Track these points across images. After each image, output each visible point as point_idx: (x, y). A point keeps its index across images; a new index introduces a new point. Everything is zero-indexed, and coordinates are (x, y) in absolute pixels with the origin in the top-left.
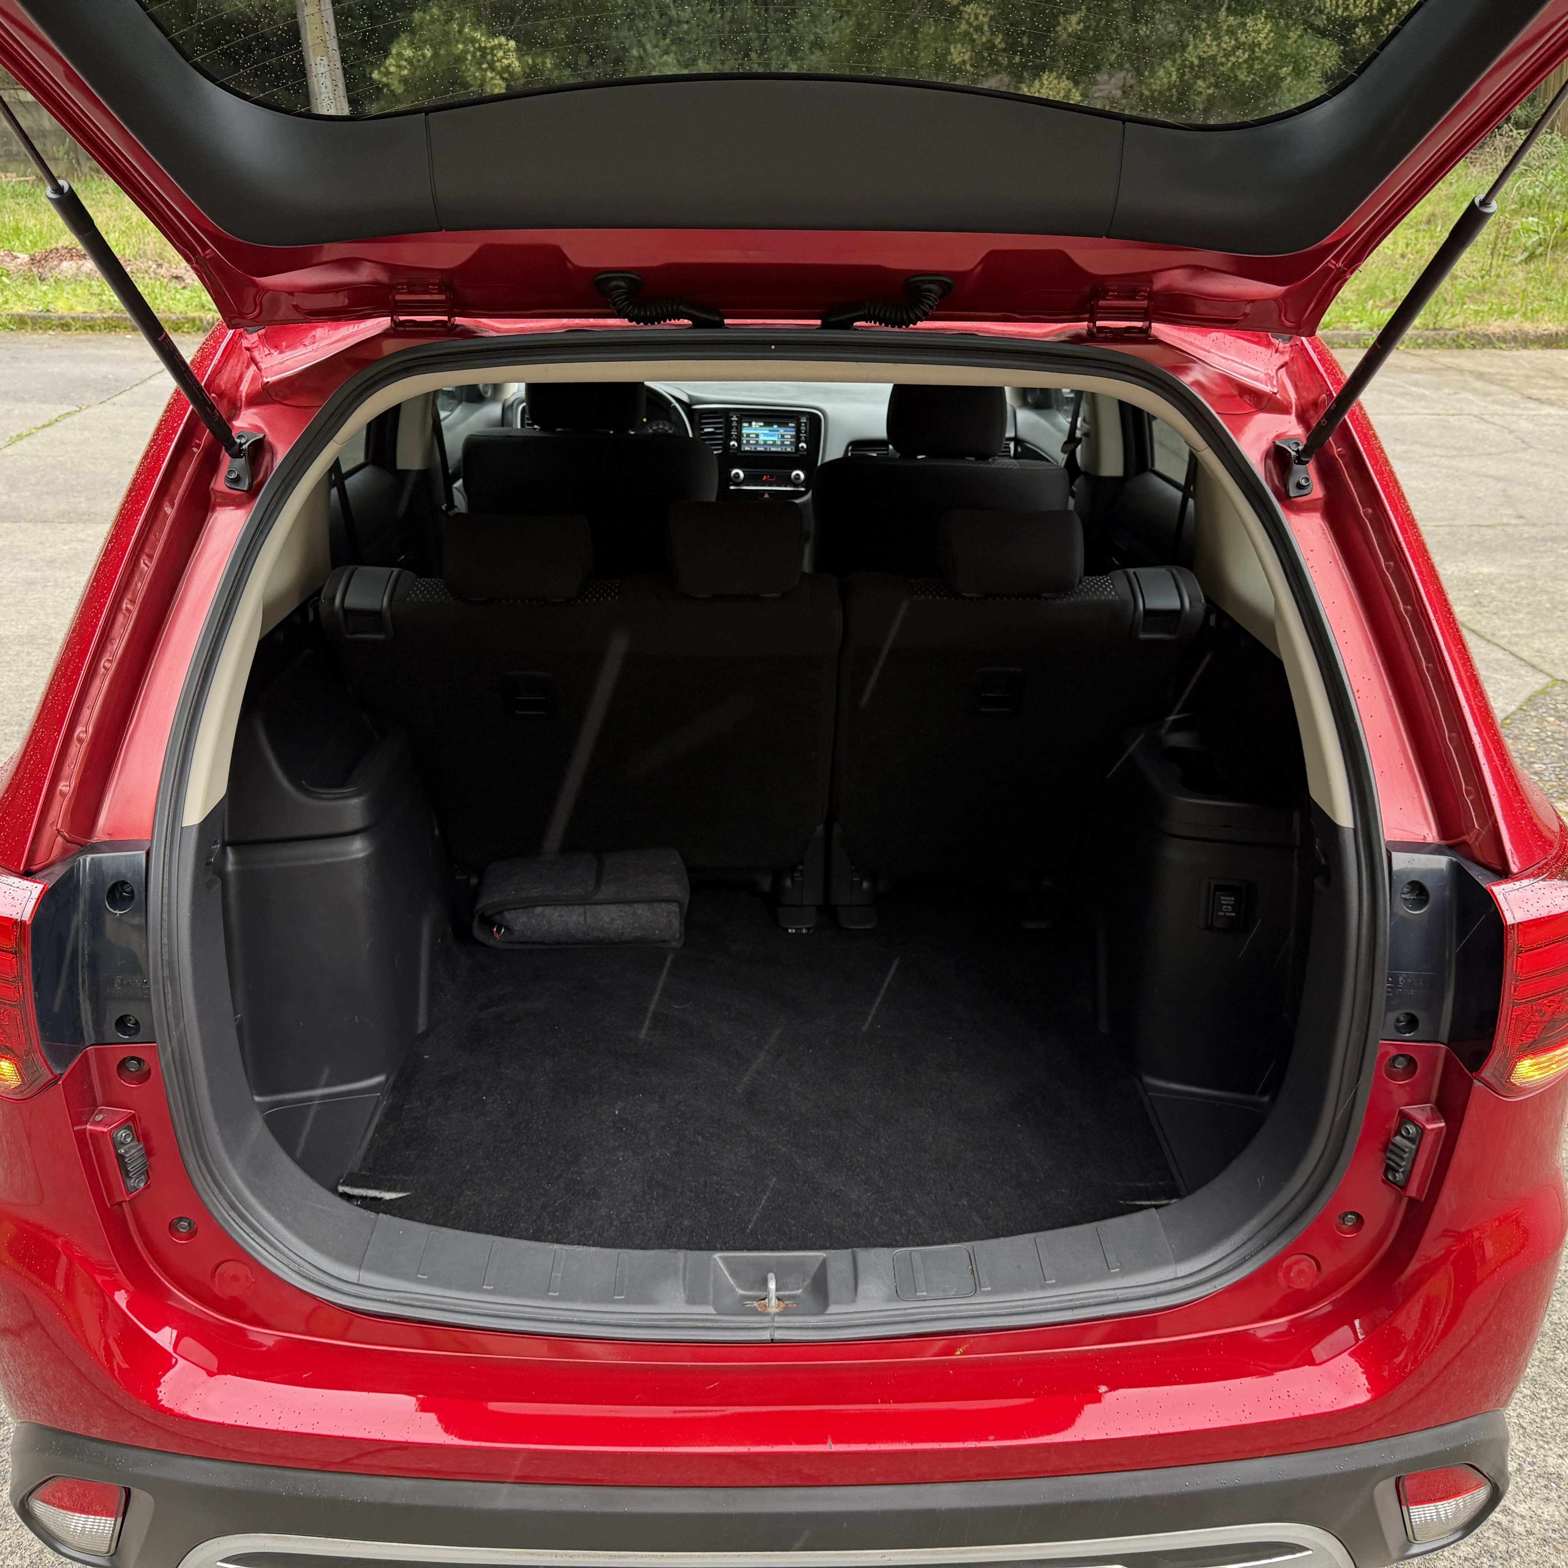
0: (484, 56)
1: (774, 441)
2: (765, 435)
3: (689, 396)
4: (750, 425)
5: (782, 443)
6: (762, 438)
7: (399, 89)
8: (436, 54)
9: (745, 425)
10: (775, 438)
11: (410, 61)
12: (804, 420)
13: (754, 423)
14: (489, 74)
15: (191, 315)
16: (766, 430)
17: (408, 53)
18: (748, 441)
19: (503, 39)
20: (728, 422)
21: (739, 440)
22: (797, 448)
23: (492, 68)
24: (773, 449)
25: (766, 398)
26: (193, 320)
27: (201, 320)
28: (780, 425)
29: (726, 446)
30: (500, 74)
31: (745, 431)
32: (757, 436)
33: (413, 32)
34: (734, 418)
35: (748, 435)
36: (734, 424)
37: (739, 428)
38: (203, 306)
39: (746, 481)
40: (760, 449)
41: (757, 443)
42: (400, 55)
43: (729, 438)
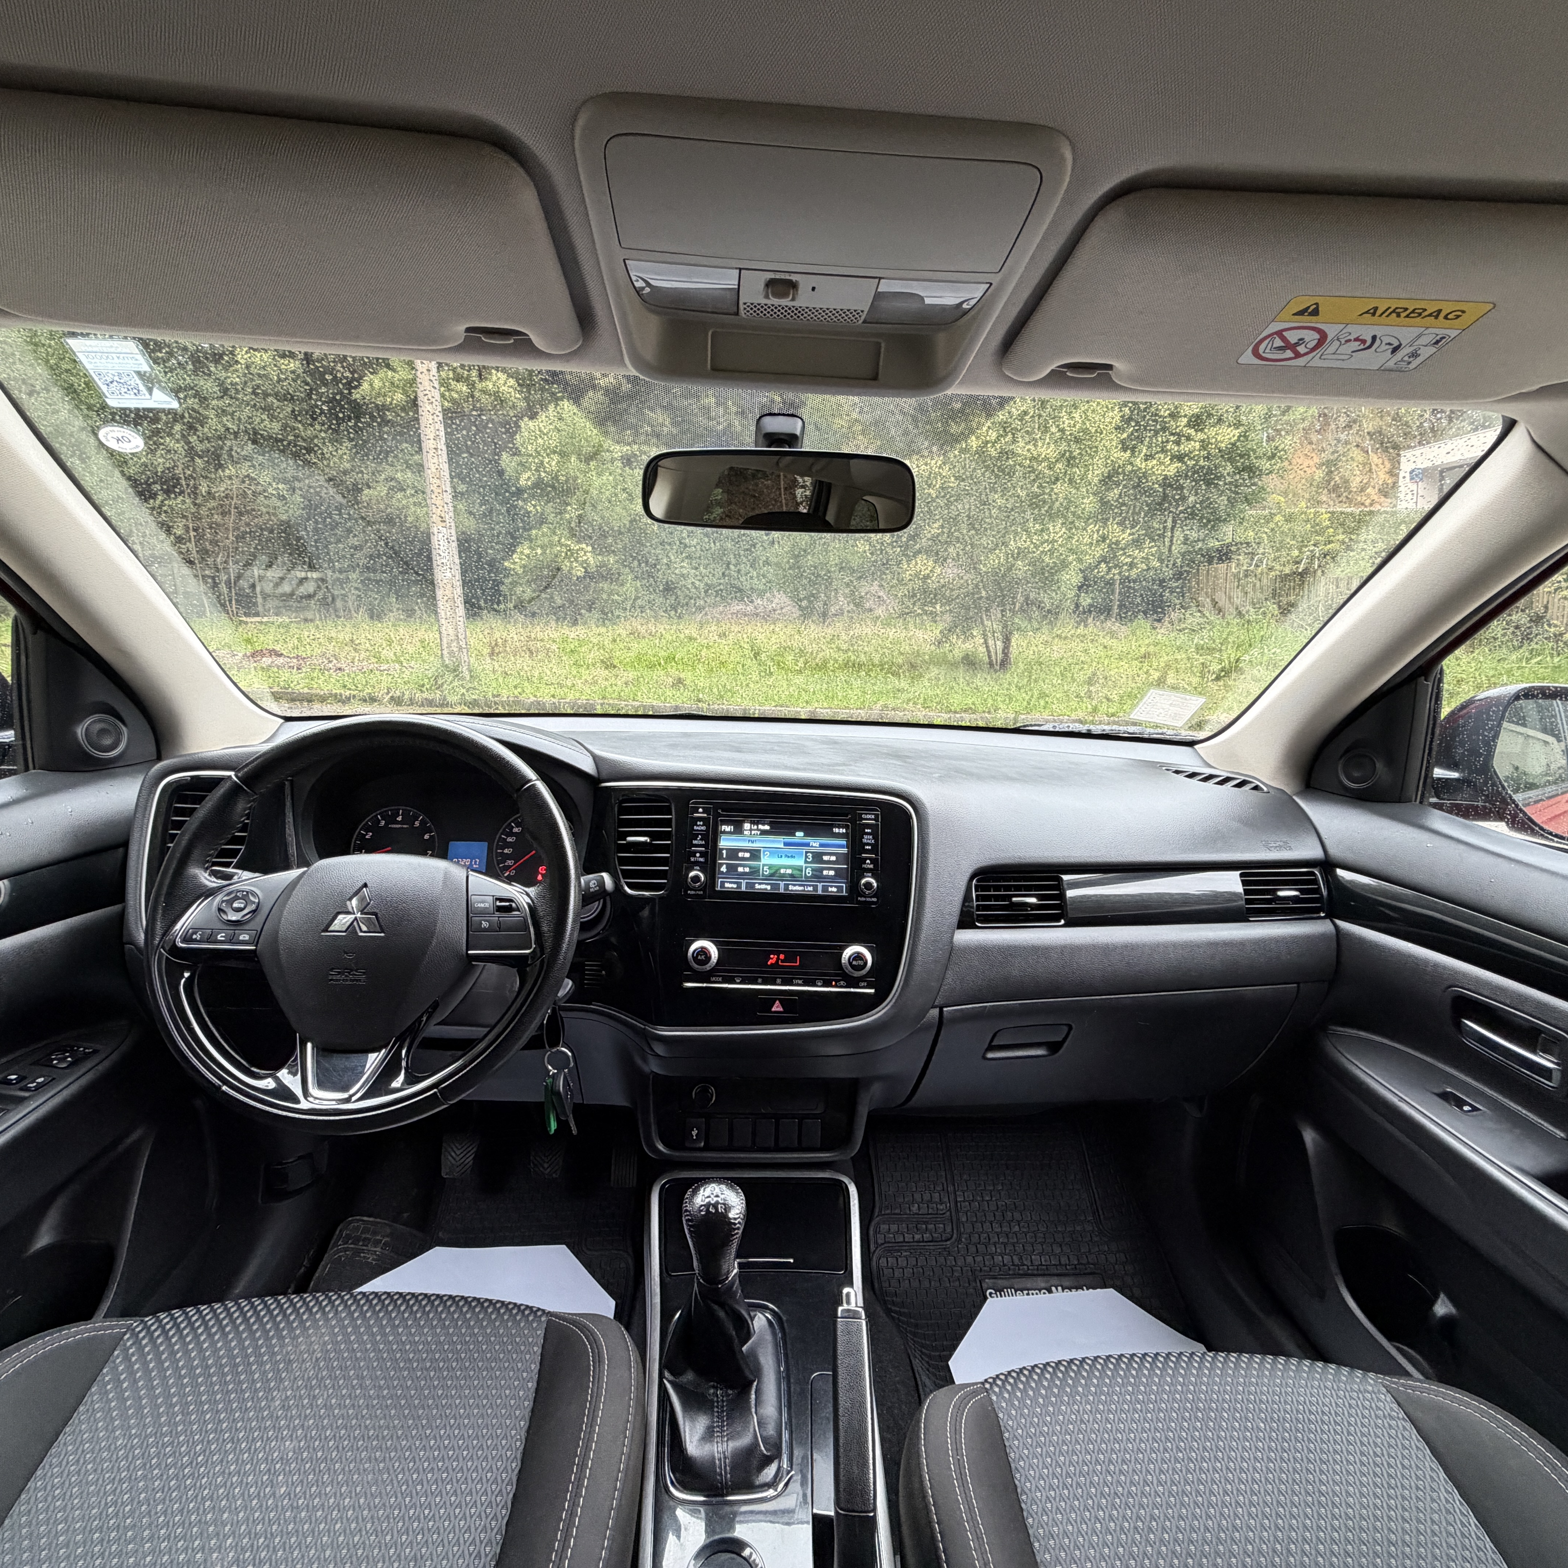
0: (572, 554)
1: (800, 869)
2: (774, 852)
3: (596, 759)
4: (739, 830)
5: (818, 876)
6: (767, 861)
7: (520, 571)
8: (544, 553)
9: (727, 828)
10: (800, 862)
11: (528, 556)
12: (869, 818)
13: (747, 826)
14: (575, 564)
15: (334, 691)
16: (778, 842)
17: (527, 551)
18: (732, 869)
19: (584, 546)
20: (686, 821)
21: (710, 866)
22: (854, 886)
23: (576, 560)
24: (795, 888)
25: (775, 767)
26: (336, 695)
27: (341, 695)
28: (811, 831)
29: (680, 882)
30: (581, 565)
31: (725, 843)
32: (755, 854)
33: (531, 541)
34: (700, 814)
35: (733, 853)
36: (700, 827)
37: (712, 838)
38: (345, 686)
39: (724, 970)
40: (762, 887)
41: (754, 872)
42: (522, 553)
43: (684, 860)
